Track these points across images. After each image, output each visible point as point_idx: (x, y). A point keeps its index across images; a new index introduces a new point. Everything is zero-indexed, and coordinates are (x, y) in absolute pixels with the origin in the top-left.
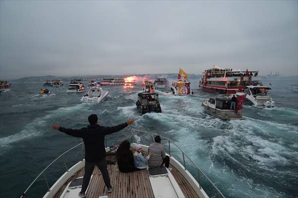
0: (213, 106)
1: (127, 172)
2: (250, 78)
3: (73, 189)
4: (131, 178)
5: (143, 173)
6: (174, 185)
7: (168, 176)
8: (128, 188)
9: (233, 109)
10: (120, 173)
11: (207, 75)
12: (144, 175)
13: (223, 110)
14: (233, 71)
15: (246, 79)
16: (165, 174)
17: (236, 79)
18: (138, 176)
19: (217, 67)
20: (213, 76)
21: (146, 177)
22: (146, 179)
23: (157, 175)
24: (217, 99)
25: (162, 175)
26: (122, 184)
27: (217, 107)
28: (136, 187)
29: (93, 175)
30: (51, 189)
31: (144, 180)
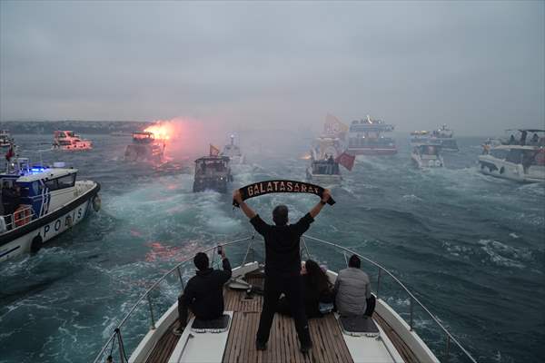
3: (199, 332)
7: (380, 338)
12: (332, 329)
16: (373, 334)
18: (319, 329)
21: (335, 333)
23: (359, 334)
25: (368, 335)
26: (290, 340)
28: (319, 349)
29: (232, 312)
30: (157, 325)
31: (333, 338)
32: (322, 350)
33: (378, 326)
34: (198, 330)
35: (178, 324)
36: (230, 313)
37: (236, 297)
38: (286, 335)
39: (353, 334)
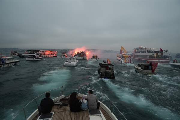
0: (140, 68)
1: (76, 112)
2: (162, 54)
4: (78, 115)
5: (85, 112)
7: (101, 116)
9: (150, 69)
10: (71, 112)
11: (135, 51)
12: (86, 114)
13: (145, 70)
14: (151, 49)
15: (159, 54)
16: (99, 115)
17: (153, 54)
18: (82, 115)
19: (141, 46)
20: (139, 52)
21: (87, 116)
22: (87, 117)
23: (94, 115)
24: (142, 65)
25: (97, 115)
27: (142, 69)
31: (86, 117)
34: (41, 119)
36: (53, 113)
37: (57, 107)
38: (71, 118)
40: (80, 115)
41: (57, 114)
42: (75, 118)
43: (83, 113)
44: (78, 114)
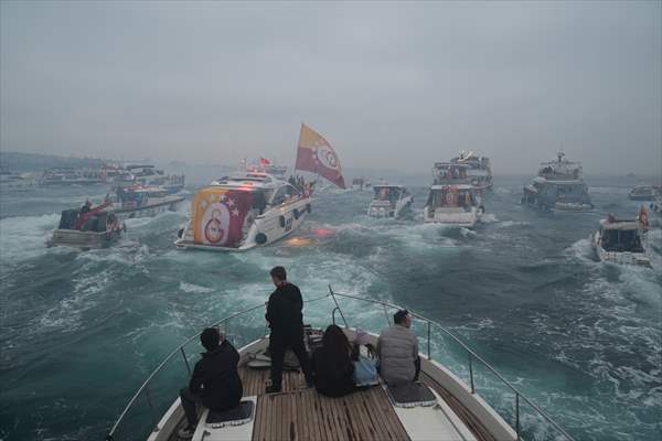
3: (217, 428)
4: (348, 407)
5: (374, 396)
6: (460, 429)
7: (438, 407)
8: (348, 431)
10: (321, 397)
12: (380, 402)
16: (430, 402)
18: (364, 403)
21: (385, 407)
22: (386, 411)
23: (413, 404)
25: (423, 403)
26: (332, 422)
28: (367, 430)
29: (256, 397)
30: (161, 425)
31: (382, 413)
32: (371, 431)
33: (434, 392)
34: (214, 425)
35: (186, 423)
36: (254, 399)
37: (258, 377)
38: (325, 416)
39: (406, 405)
40: (358, 405)
41: (270, 402)
42: (341, 417)
43: (367, 397)
44: (347, 402)
